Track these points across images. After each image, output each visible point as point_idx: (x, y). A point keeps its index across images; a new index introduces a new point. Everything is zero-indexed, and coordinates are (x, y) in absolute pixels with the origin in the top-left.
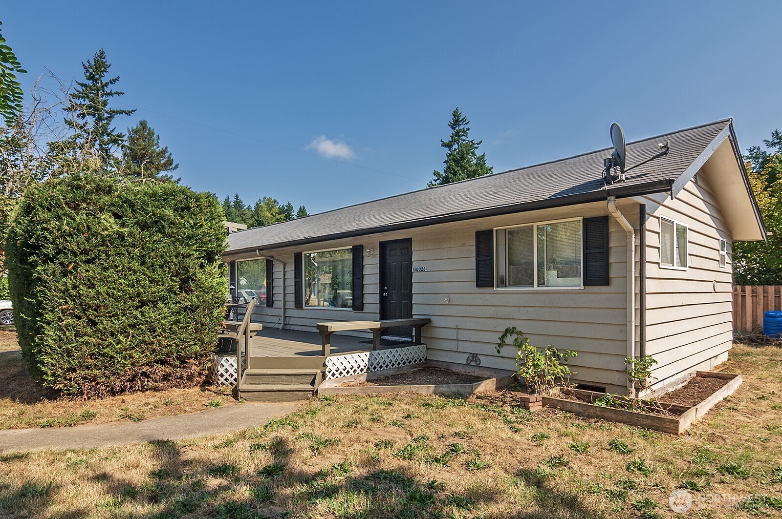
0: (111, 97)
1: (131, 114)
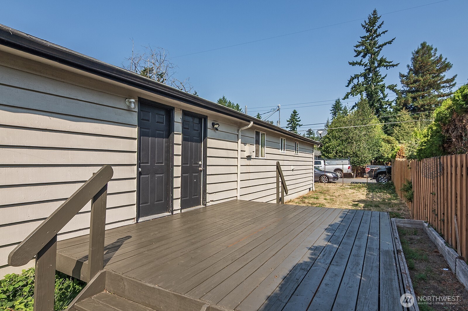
0: (380, 37)
1: (392, 42)
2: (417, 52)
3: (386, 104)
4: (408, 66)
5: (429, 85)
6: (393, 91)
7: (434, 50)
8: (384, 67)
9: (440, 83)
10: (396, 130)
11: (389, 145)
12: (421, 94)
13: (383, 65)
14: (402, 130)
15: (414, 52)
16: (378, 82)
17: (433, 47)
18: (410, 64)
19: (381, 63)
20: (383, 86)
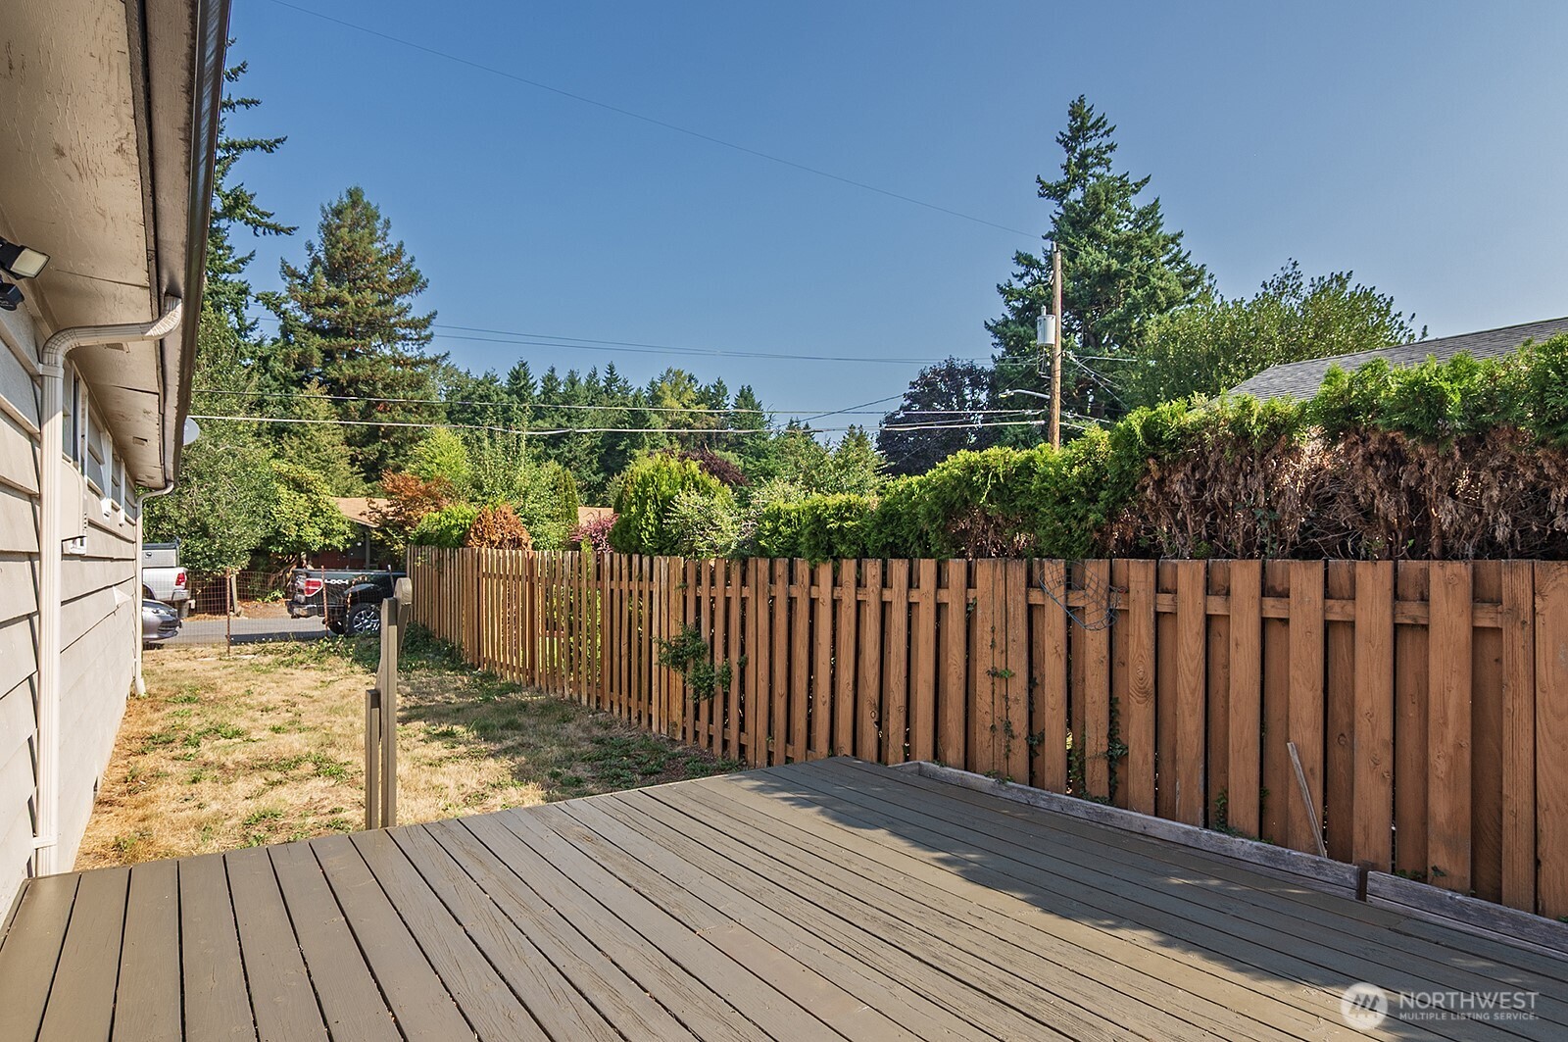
0: (231, 111)
1: (274, 149)
2: (338, 213)
3: (254, 353)
4: (310, 247)
5: (368, 323)
6: (279, 316)
7: (381, 221)
8: (246, 224)
9: (394, 325)
10: (292, 448)
11: (301, 497)
12: (347, 345)
13: (243, 216)
14: (310, 448)
15: (327, 208)
16: (224, 270)
17: (381, 212)
18: (317, 242)
19: (236, 206)
20: (244, 292)
